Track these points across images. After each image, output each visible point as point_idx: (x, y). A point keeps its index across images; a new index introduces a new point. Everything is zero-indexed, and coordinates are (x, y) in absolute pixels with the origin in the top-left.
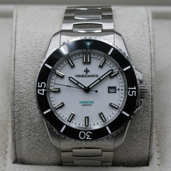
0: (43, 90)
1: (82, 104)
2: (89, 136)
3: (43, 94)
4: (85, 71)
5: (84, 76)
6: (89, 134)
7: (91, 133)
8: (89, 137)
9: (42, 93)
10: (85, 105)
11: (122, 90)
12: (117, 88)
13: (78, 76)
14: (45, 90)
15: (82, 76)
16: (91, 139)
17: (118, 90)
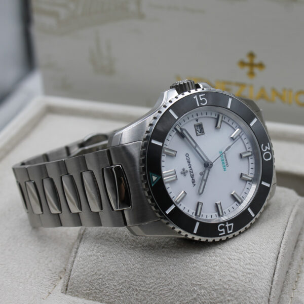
0: (227, 225)
1: (226, 167)
2: (266, 147)
3: (232, 224)
4: (185, 175)
5: (191, 173)
6: (264, 149)
7: (262, 145)
8: (268, 146)
9: (231, 226)
10: (227, 162)
11: (197, 115)
12: (196, 123)
13: (193, 181)
14: (227, 223)
15: (192, 176)
16: (268, 144)
17: (197, 120)
